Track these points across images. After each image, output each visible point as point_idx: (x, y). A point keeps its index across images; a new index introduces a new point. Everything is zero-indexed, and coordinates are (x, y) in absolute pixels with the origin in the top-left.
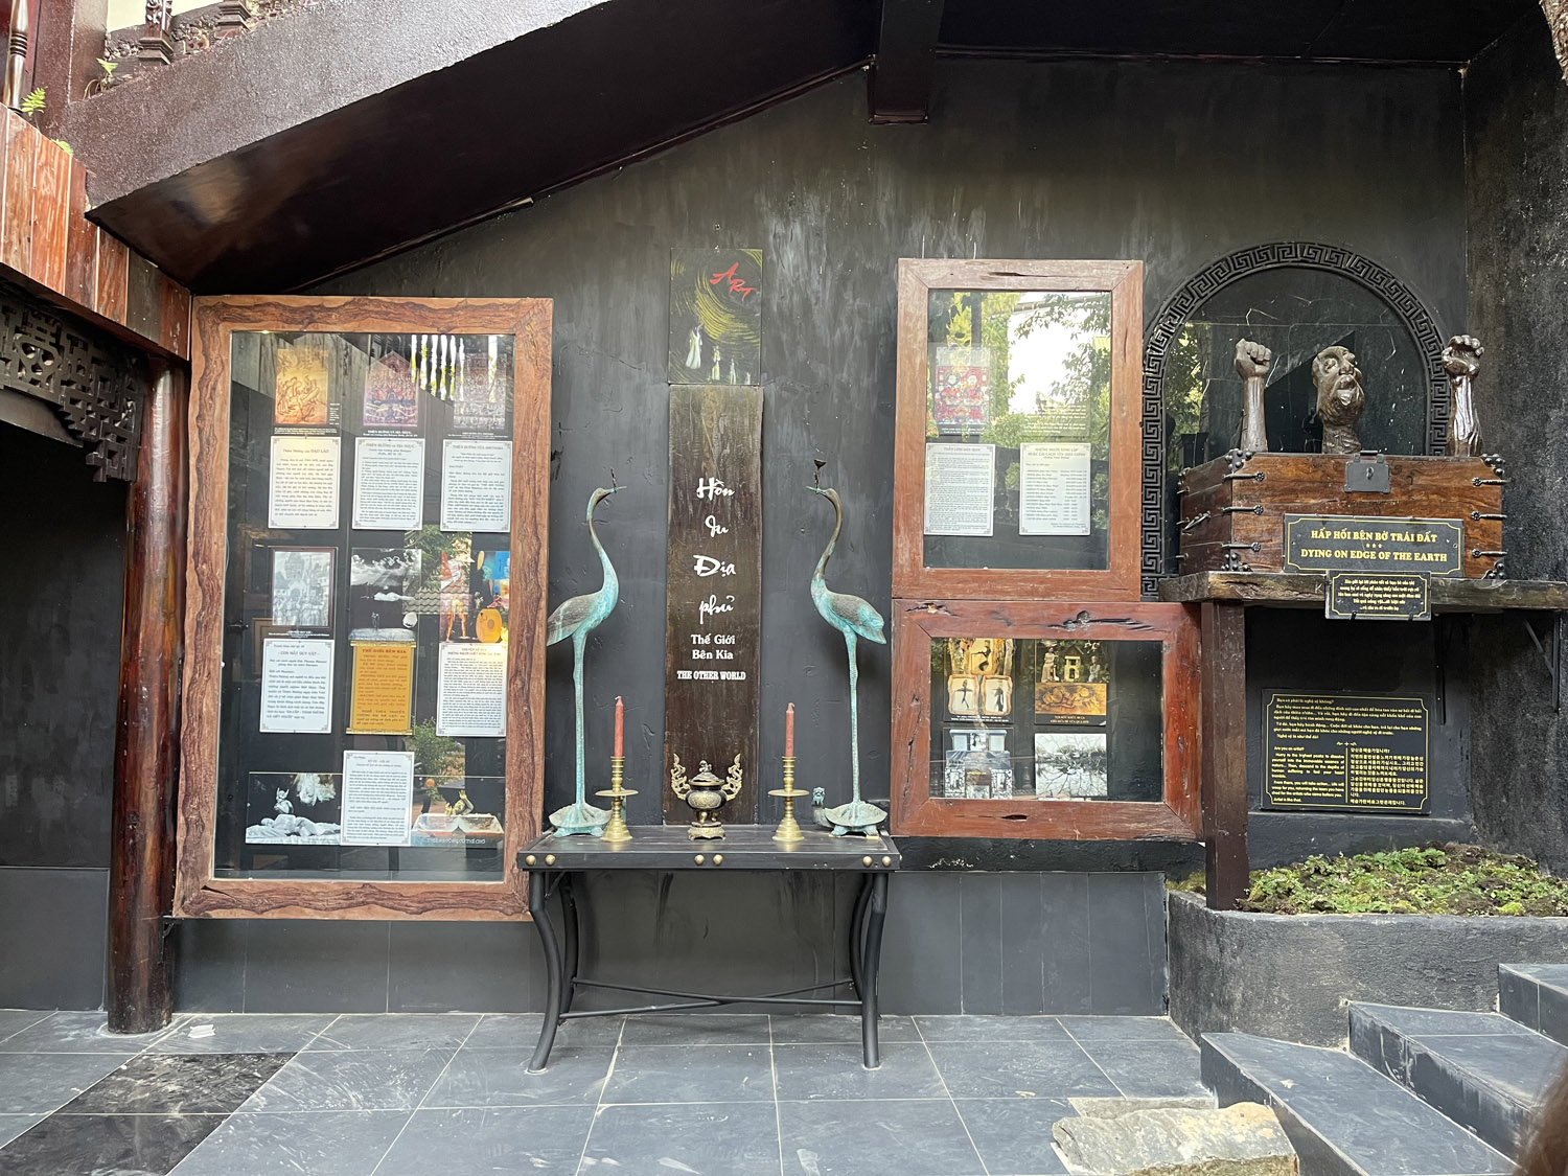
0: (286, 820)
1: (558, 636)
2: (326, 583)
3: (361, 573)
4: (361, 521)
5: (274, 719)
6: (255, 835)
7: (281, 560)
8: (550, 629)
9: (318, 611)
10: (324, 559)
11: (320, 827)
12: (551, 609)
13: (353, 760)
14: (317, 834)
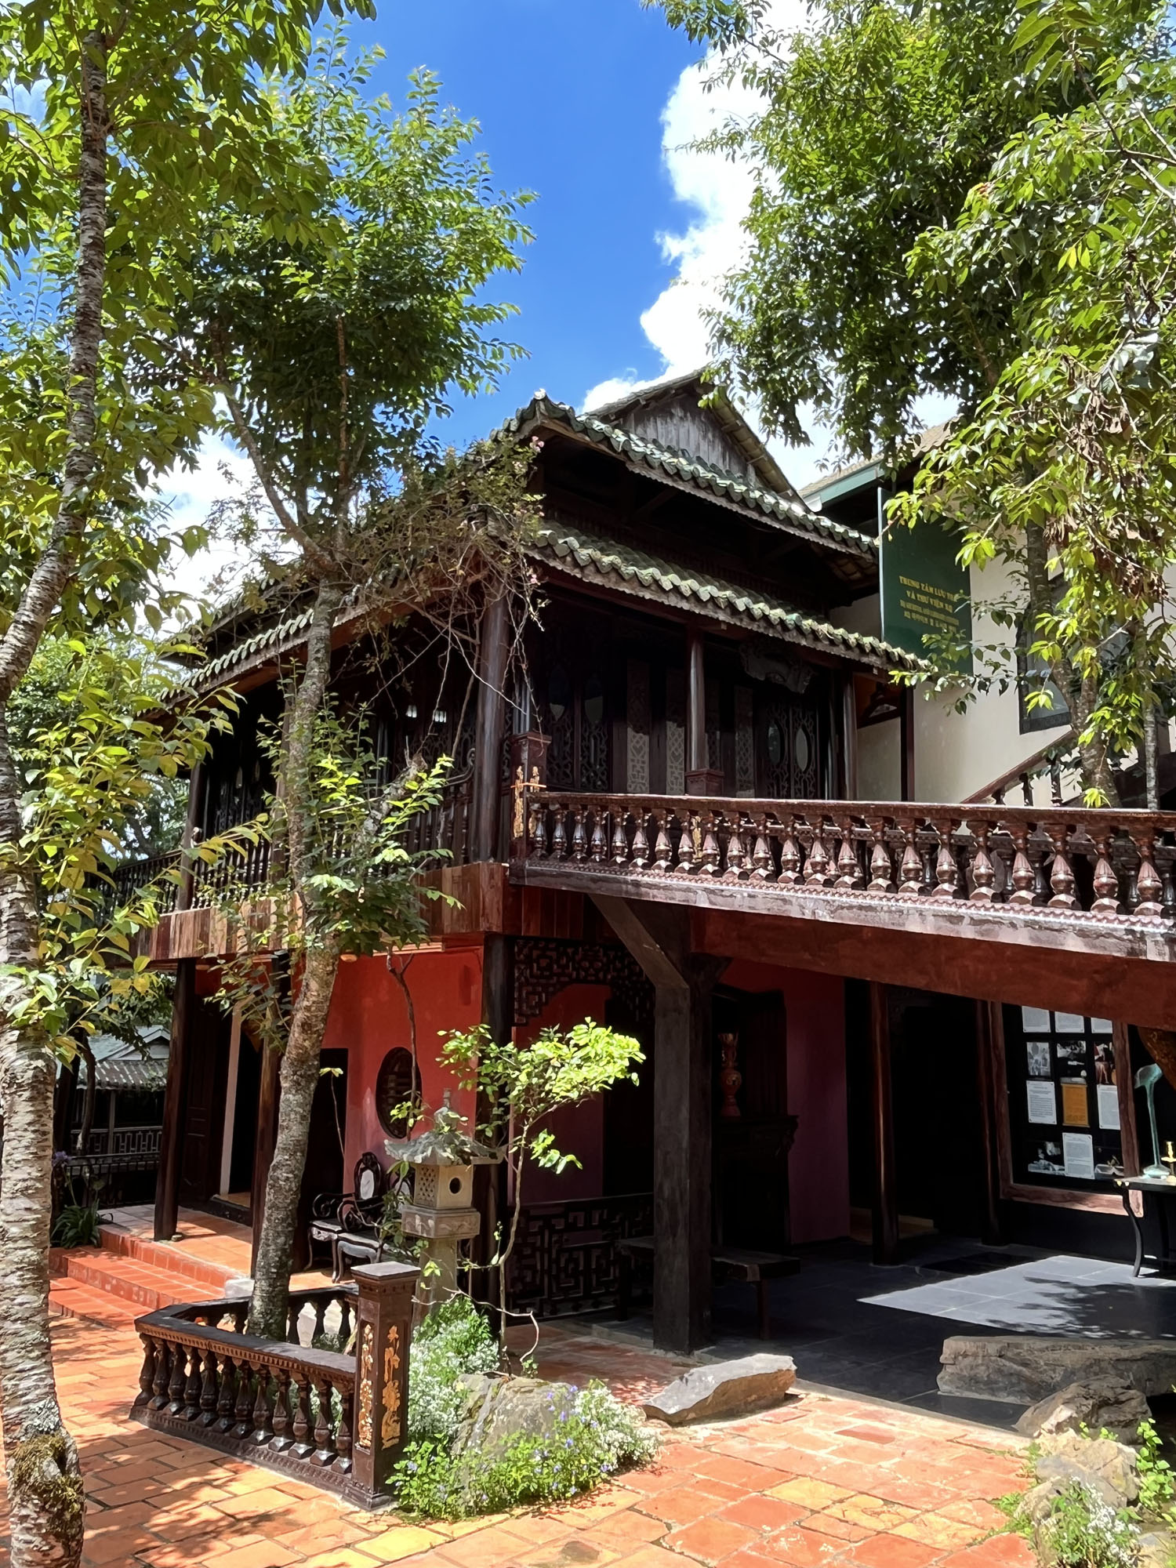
0: (1043, 1162)
1: (1138, 1085)
2: (1048, 1056)
3: (1061, 1052)
4: (1058, 1030)
5: (1033, 1119)
6: (1032, 1168)
7: (1030, 1046)
8: (1134, 1082)
9: (1046, 1069)
10: (1045, 1046)
11: (1057, 1167)
12: (1134, 1072)
13: (1067, 1138)
14: (1056, 1169)
